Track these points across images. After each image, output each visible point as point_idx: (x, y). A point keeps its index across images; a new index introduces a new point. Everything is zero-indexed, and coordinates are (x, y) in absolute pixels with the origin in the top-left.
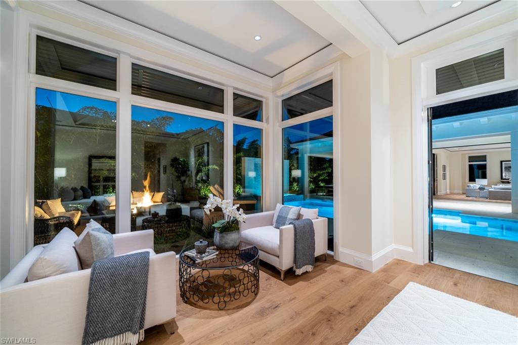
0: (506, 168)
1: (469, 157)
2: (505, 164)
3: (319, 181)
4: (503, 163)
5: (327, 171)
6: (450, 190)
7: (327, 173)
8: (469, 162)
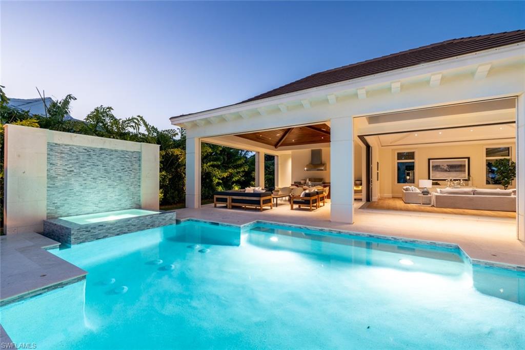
0: (433, 167)
1: (398, 154)
2: (432, 162)
3: (233, 183)
4: (431, 161)
5: (242, 169)
6: (380, 193)
7: (243, 172)
8: (398, 159)
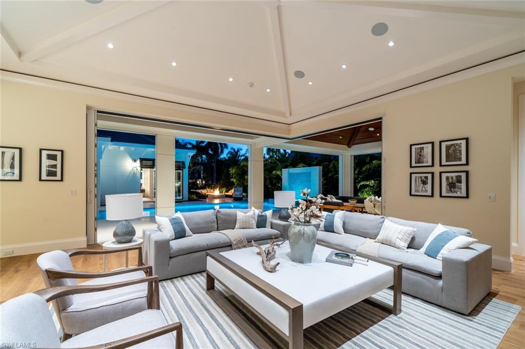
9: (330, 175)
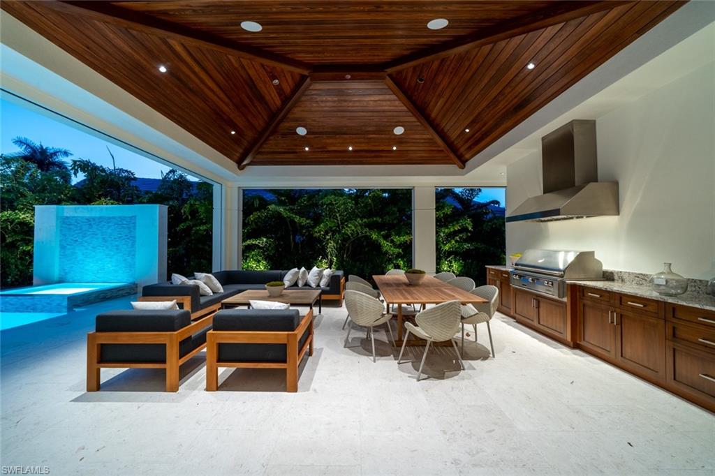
9: (182, 226)
